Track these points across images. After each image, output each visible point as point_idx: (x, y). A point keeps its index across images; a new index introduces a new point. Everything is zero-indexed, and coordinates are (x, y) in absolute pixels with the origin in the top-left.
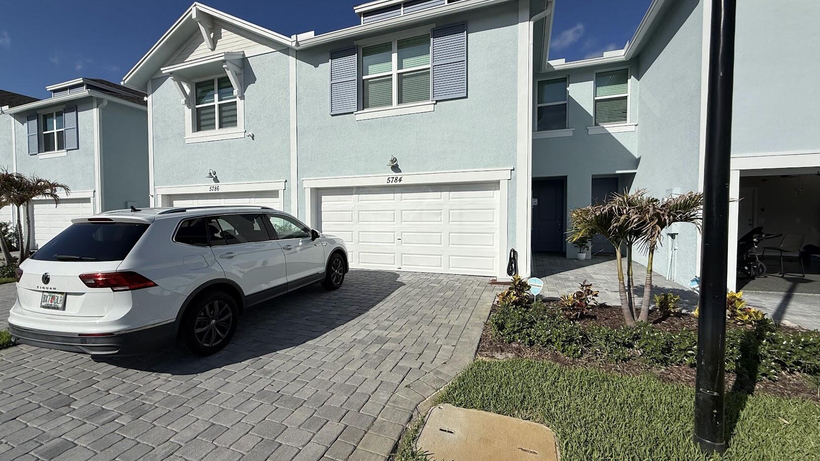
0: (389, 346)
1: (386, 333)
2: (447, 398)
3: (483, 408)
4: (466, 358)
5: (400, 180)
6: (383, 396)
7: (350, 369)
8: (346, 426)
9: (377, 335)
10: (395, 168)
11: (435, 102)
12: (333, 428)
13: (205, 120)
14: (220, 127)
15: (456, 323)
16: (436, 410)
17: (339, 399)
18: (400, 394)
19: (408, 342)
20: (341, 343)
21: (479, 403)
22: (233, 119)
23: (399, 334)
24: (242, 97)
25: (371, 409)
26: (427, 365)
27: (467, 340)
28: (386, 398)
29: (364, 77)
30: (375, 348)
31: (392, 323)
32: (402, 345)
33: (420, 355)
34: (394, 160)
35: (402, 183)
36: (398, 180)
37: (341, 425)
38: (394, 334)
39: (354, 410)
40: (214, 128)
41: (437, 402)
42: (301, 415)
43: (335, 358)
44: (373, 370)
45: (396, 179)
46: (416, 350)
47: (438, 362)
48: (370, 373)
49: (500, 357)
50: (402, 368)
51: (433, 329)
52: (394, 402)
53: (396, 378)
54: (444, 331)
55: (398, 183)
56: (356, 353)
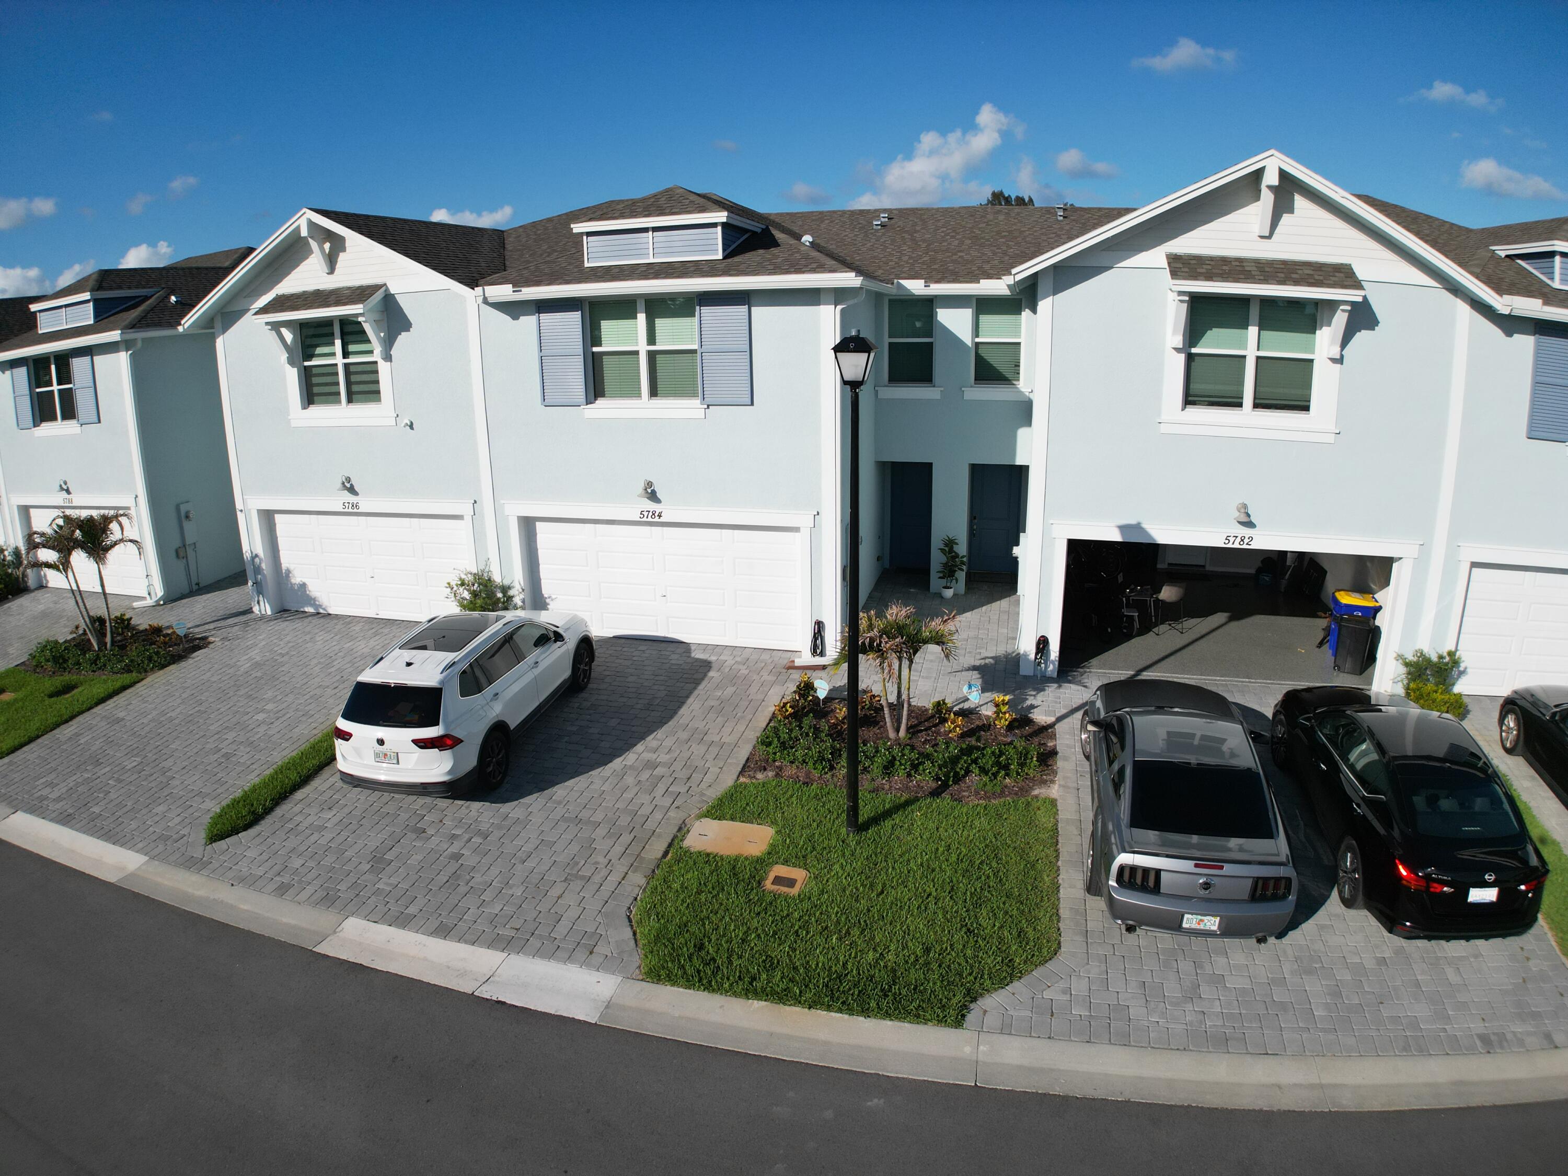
0: (659, 771)
1: (655, 756)
2: (709, 814)
3: (732, 819)
4: (728, 780)
5: (660, 516)
6: (658, 816)
7: (628, 795)
8: (635, 837)
9: (646, 759)
10: (653, 496)
11: (706, 406)
12: (626, 838)
13: (319, 385)
14: (350, 400)
15: (727, 741)
16: (697, 823)
17: (624, 820)
18: (672, 814)
19: (677, 766)
20: (612, 770)
21: (728, 816)
22: (372, 387)
23: (668, 756)
24: (388, 358)
25: (650, 825)
26: (694, 788)
27: (735, 761)
28: (661, 817)
29: (595, 349)
30: (645, 775)
31: (660, 743)
32: (672, 769)
33: (689, 779)
34: (650, 484)
35: (662, 520)
36: (656, 515)
37: (632, 835)
38: (664, 758)
39: (638, 826)
40: (339, 402)
41: (700, 817)
42: (601, 832)
43: (612, 787)
44: (648, 797)
45: (654, 514)
46: (683, 775)
47: (703, 785)
48: (646, 798)
49: (760, 776)
50: (672, 792)
51: (703, 749)
52: (667, 819)
53: (667, 801)
54: (714, 750)
55: (657, 519)
56: (630, 780)
